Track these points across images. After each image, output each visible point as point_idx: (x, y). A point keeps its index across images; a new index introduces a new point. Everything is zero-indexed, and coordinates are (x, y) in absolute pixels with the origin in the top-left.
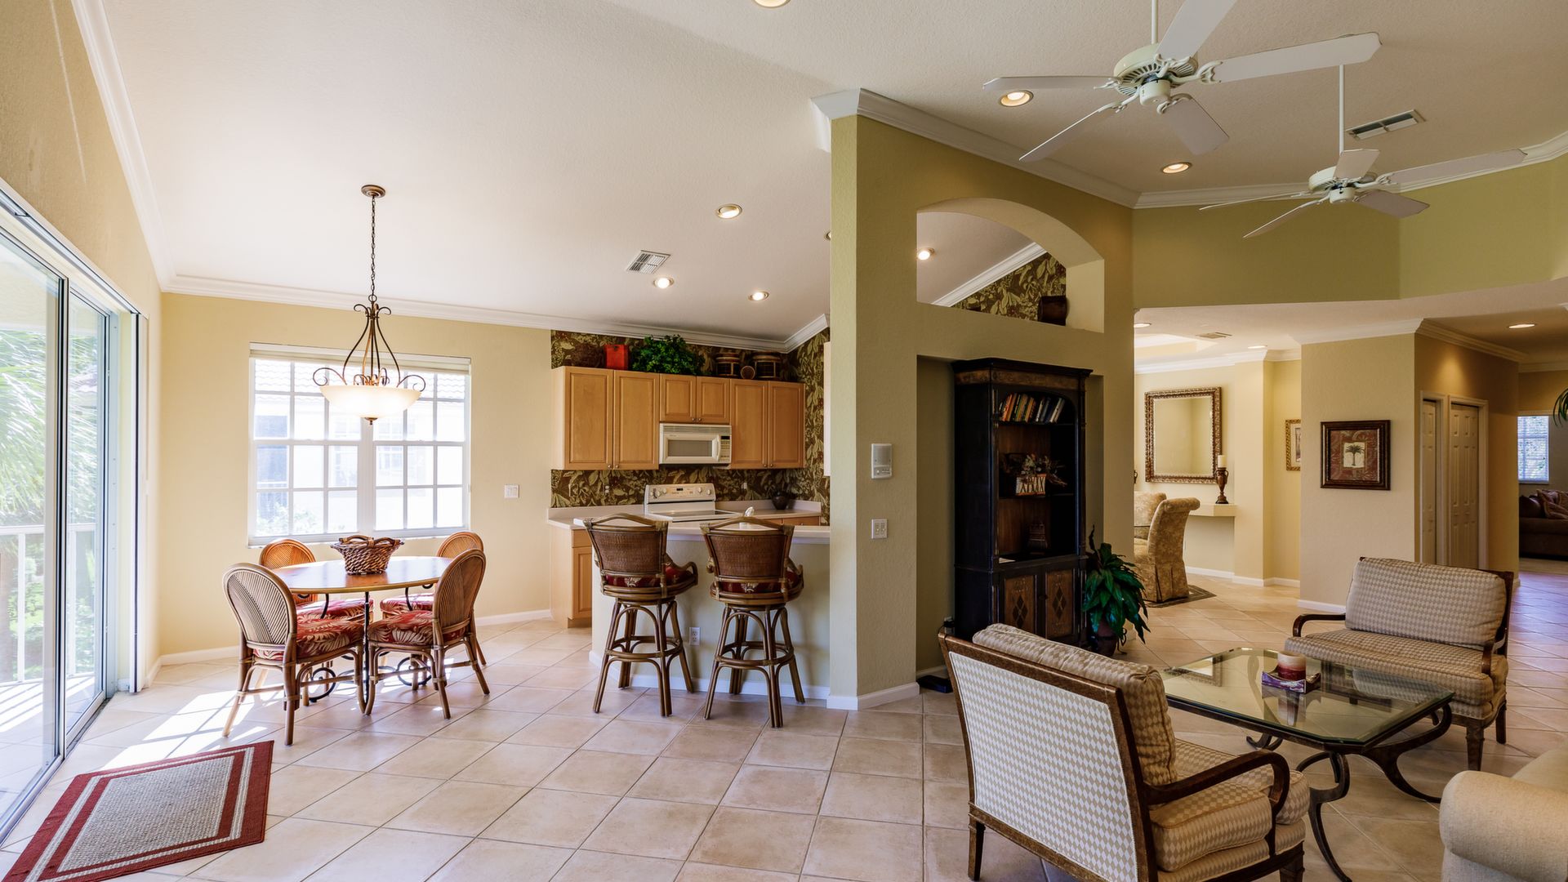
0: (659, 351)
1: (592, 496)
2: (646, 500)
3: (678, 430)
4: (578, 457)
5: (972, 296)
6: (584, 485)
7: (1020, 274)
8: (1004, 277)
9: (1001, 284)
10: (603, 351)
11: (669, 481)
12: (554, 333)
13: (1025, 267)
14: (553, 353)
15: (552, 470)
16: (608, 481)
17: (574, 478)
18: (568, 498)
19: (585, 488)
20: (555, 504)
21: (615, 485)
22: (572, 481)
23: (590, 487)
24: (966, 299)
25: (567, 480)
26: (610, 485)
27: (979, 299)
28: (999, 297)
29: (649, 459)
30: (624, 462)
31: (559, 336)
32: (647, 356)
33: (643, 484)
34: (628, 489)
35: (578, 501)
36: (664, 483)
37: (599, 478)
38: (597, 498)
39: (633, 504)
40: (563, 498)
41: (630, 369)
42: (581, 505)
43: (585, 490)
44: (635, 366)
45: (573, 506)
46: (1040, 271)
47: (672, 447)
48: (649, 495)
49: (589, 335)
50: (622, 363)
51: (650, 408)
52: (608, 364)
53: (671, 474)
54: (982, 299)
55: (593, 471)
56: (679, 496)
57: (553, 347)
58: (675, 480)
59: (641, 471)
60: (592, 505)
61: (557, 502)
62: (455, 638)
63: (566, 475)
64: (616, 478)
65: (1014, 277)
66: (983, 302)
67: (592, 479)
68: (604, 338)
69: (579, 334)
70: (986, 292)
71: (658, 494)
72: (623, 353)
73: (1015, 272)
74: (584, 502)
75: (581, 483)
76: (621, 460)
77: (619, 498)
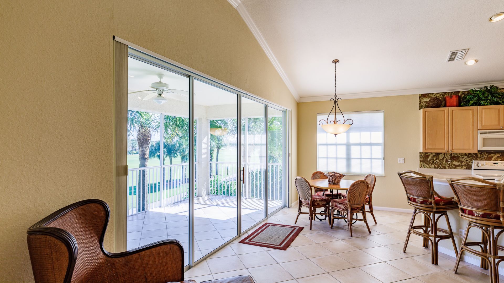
0: (478, 95)
1: (440, 164)
2: (473, 168)
3: (490, 133)
4: (429, 147)
6: (436, 159)
10: (445, 99)
11: (490, 159)
12: (421, 95)
14: (420, 104)
15: (420, 153)
16: (449, 158)
17: (431, 156)
18: (428, 165)
19: (437, 161)
20: (422, 166)
21: (454, 160)
22: (430, 157)
23: (440, 160)
25: (428, 157)
26: (451, 159)
29: (471, 147)
30: (455, 149)
31: (424, 96)
32: (470, 98)
33: (471, 160)
34: (462, 162)
35: (433, 166)
36: (486, 160)
37: (444, 156)
38: (443, 165)
39: (465, 169)
40: (425, 164)
41: (459, 105)
42: (435, 168)
43: (437, 162)
44: (462, 104)
45: (431, 168)
47: (485, 142)
48: (474, 165)
49: (438, 93)
50: (455, 103)
51: (471, 124)
52: (447, 105)
53: (490, 156)
55: (441, 153)
56: (495, 167)
57: (420, 101)
58: (493, 159)
59: (469, 154)
60: (441, 168)
61: (423, 166)
62: (357, 210)
63: (427, 155)
64: (454, 157)
67: (441, 157)
68: (447, 94)
69: (433, 94)
71: (480, 165)
72: (455, 99)
74: (436, 167)
75: (435, 158)
76: (454, 148)
77: (456, 167)
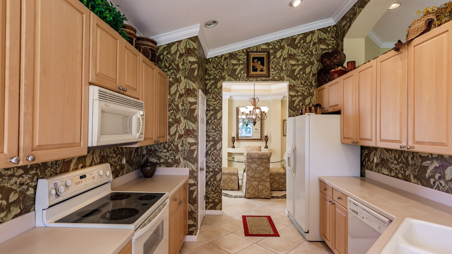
3: (110, 98)
5: (263, 44)
7: (296, 38)
8: (286, 38)
9: (284, 41)
13: (299, 35)
24: (259, 45)
27: (268, 46)
28: (282, 48)
29: (78, 141)
39: (16, 216)
46: (308, 39)
54: (271, 47)
56: (83, 186)
65: (293, 39)
66: (272, 49)
70: (274, 43)
73: (292, 36)
